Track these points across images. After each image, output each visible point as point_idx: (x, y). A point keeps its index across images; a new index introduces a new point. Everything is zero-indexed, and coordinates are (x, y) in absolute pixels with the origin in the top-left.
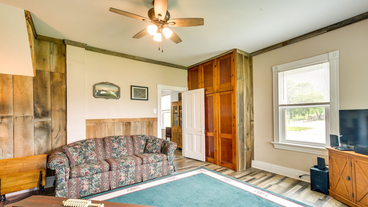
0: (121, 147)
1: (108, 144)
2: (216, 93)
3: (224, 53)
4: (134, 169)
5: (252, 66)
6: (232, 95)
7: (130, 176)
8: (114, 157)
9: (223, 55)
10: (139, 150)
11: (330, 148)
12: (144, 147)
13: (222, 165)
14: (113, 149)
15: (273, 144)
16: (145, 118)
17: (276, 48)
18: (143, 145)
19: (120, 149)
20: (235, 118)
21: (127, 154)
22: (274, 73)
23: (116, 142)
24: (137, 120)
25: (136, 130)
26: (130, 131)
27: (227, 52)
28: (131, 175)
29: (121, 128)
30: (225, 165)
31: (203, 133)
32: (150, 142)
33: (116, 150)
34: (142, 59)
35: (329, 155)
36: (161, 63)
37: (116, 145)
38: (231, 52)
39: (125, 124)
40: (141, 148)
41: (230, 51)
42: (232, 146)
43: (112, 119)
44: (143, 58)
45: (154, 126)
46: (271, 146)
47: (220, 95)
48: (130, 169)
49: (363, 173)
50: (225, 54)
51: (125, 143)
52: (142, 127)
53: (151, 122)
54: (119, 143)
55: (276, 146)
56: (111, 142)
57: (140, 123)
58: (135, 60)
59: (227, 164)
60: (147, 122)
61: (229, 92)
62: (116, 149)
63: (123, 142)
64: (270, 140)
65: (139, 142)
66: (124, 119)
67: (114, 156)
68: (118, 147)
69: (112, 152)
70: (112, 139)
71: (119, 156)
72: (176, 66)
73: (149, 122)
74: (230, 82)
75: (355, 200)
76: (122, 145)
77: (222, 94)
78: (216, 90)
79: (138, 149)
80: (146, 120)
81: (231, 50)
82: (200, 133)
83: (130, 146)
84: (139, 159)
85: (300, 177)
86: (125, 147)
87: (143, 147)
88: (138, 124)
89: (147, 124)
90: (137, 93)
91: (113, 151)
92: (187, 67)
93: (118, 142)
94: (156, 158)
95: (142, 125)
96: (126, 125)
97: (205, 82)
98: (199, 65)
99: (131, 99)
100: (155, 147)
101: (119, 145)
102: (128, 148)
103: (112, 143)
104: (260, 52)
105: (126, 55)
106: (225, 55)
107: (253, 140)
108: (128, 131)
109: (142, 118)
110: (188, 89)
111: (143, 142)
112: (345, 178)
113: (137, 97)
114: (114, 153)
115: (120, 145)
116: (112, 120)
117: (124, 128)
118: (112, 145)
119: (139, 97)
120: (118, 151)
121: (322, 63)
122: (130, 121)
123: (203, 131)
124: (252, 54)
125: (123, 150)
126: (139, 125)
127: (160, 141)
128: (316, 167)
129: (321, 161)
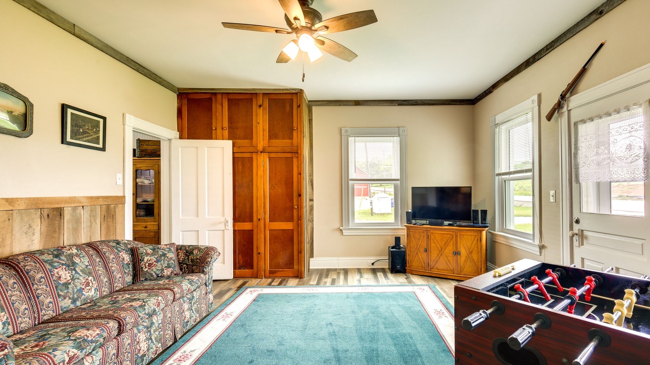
0: (81, 278)
1: (40, 275)
2: (261, 152)
3: (280, 89)
4: (161, 317)
5: (312, 119)
6: (295, 160)
7: (155, 336)
8: (65, 308)
9: (278, 92)
10: (123, 277)
11: (406, 224)
12: (131, 269)
13: (271, 275)
14: (60, 287)
15: (341, 230)
16: (98, 198)
17: (347, 105)
18: (128, 264)
19: (78, 284)
20: (300, 195)
21: (98, 293)
22: (343, 137)
23: (63, 264)
24: (80, 203)
25: (76, 230)
26: (60, 233)
27: (287, 89)
28: (157, 333)
29: (34, 227)
30: (279, 274)
31: (229, 226)
32: (147, 254)
33: (68, 288)
34: (93, 40)
35: (407, 232)
36: (132, 62)
37: (65, 275)
38: (294, 91)
39: (45, 213)
40: (125, 272)
41: (293, 89)
42: (293, 241)
43: (7, 200)
44: (95, 37)
45: (118, 216)
46: (338, 233)
47: (269, 158)
48: (155, 319)
49: (436, 243)
50: (281, 92)
51: (87, 264)
52: (93, 221)
53: (112, 206)
54: (71, 266)
55: (345, 233)
56: (48, 267)
57: (87, 209)
58: (74, 34)
59: (282, 271)
60: (104, 207)
61: (289, 155)
62: (66, 285)
63: (80, 264)
64: (337, 225)
65: (117, 257)
66: (45, 198)
67: (66, 305)
68: (73, 279)
69: (59, 296)
70: (46, 257)
71: (78, 303)
72: (160, 79)
73: (108, 206)
74: (291, 138)
75: (430, 268)
76: (81, 271)
77: (272, 155)
78: (260, 148)
79: (119, 275)
80: (101, 203)
81: (295, 89)
82: (222, 227)
83: (101, 270)
84: (166, 292)
85: (373, 264)
86: (90, 274)
87: (129, 267)
88: (80, 214)
89: (103, 213)
90: (80, 127)
91: (60, 293)
92: (179, 89)
93: (68, 266)
94: (193, 284)
95: (93, 216)
96: (50, 216)
97: (230, 127)
98: (215, 94)
99: (63, 141)
100: (166, 262)
101: (74, 272)
102: (97, 278)
103: (51, 272)
104: (324, 103)
105: (50, 10)
106: (282, 94)
107: (313, 229)
108: (56, 235)
109: (91, 198)
110: (178, 136)
111: (127, 258)
112: (422, 250)
113: (79, 139)
114: (65, 298)
115: (76, 272)
116: (4, 202)
117: (44, 228)
118: (52, 275)
119: (85, 139)
120: (75, 290)
121: (393, 137)
122: (62, 206)
123: (229, 221)
124: (313, 103)
125: (88, 284)
126: (85, 215)
127: (172, 249)
128: (393, 248)
129: (398, 239)
